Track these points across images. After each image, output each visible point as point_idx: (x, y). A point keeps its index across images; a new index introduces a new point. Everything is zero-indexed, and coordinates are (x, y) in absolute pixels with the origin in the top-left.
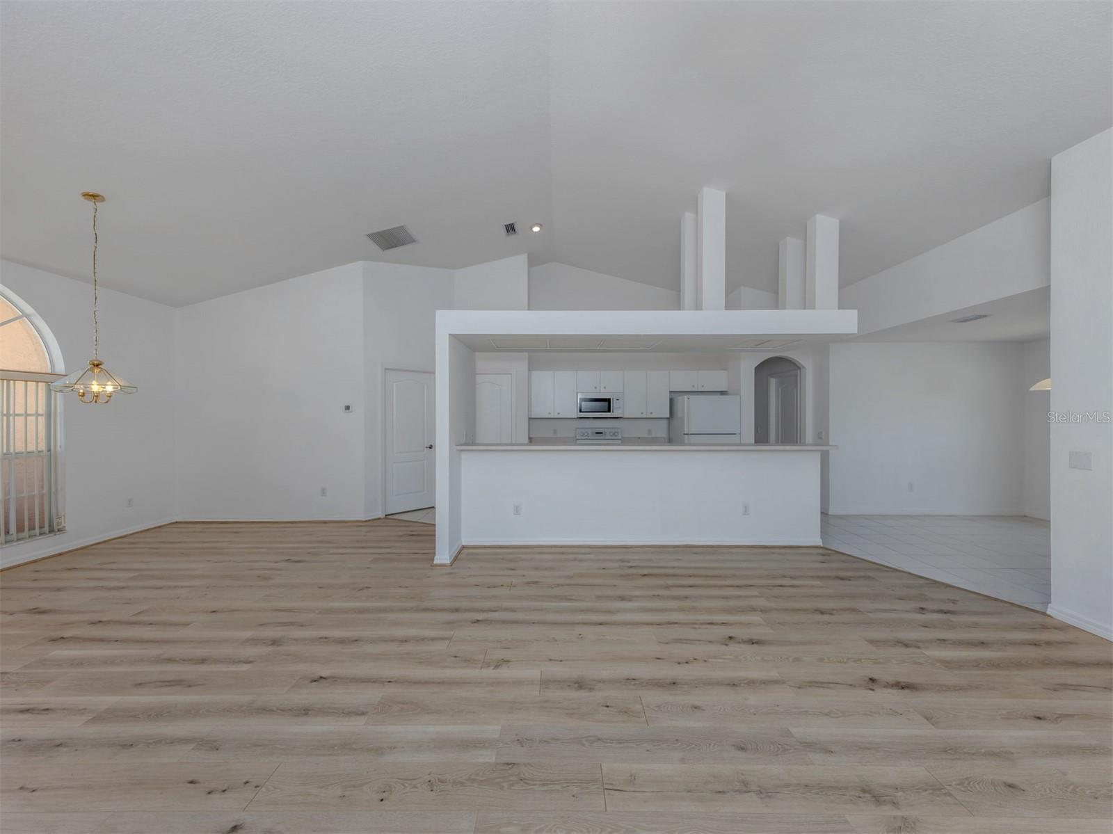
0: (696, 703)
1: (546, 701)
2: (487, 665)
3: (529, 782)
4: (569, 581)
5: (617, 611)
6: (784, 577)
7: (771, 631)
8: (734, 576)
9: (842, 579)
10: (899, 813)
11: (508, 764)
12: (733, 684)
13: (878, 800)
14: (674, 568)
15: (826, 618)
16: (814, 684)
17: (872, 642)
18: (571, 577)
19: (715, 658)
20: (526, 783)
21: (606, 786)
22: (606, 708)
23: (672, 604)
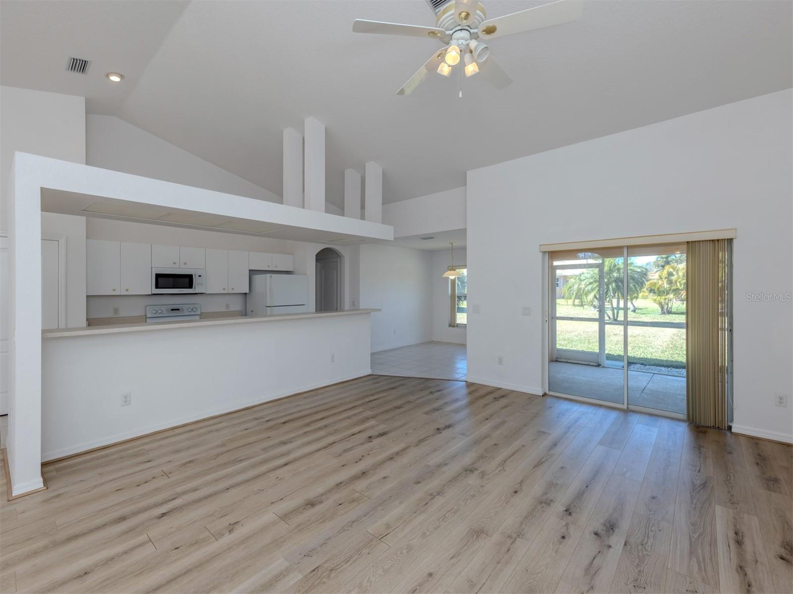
0: (385, 476)
1: (299, 525)
2: (219, 535)
3: (338, 567)
4: (224, 449)
5: (288, 453)
6: (367, 396)
7: (385, 426)
8: (341, 404)
9: (393, 388)
10: (479, 471)
11: (314, 570)
12: (391, 458)
13: (472, 471)
14: (300, 411)
15: (402, 410)
16: (421, 441)
17: (427, 413)
18: (223, 445)
19: (372, 450)
20: (336, 570)
21: (379, 538)
22: (341, 506)
23: (321, 433)
